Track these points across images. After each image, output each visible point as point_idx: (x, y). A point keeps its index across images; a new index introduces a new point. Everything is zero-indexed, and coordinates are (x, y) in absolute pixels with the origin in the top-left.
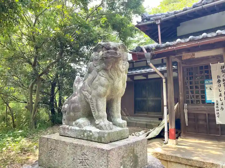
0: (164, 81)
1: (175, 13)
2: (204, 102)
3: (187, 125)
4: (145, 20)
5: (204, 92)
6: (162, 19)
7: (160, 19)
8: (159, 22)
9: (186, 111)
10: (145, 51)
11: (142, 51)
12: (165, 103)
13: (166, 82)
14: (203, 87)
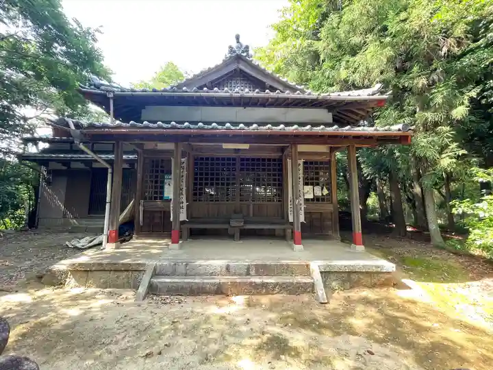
0: (110, 171)
1: (133, 91)
2: (161, 198)
3: (141, 224)
4: (93, 87)
5: (162, 188)
6: (116, 93)
7: (114, 92)
8: (111, 95)
9: (141, 208)
10: (73, 127)
11: (67, 125)
12: (108, 199)
13: (112, 173)
14: (163, 182)
